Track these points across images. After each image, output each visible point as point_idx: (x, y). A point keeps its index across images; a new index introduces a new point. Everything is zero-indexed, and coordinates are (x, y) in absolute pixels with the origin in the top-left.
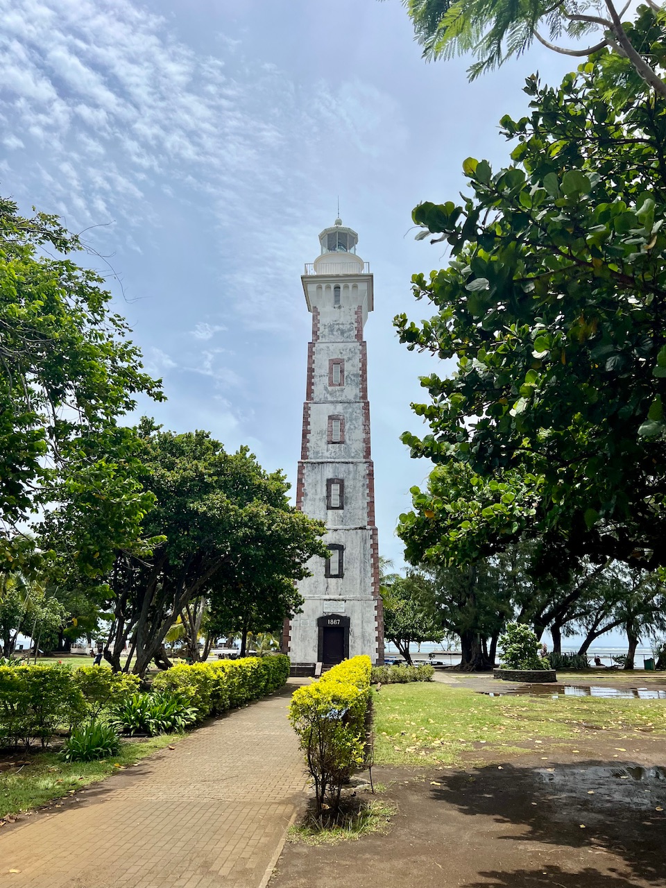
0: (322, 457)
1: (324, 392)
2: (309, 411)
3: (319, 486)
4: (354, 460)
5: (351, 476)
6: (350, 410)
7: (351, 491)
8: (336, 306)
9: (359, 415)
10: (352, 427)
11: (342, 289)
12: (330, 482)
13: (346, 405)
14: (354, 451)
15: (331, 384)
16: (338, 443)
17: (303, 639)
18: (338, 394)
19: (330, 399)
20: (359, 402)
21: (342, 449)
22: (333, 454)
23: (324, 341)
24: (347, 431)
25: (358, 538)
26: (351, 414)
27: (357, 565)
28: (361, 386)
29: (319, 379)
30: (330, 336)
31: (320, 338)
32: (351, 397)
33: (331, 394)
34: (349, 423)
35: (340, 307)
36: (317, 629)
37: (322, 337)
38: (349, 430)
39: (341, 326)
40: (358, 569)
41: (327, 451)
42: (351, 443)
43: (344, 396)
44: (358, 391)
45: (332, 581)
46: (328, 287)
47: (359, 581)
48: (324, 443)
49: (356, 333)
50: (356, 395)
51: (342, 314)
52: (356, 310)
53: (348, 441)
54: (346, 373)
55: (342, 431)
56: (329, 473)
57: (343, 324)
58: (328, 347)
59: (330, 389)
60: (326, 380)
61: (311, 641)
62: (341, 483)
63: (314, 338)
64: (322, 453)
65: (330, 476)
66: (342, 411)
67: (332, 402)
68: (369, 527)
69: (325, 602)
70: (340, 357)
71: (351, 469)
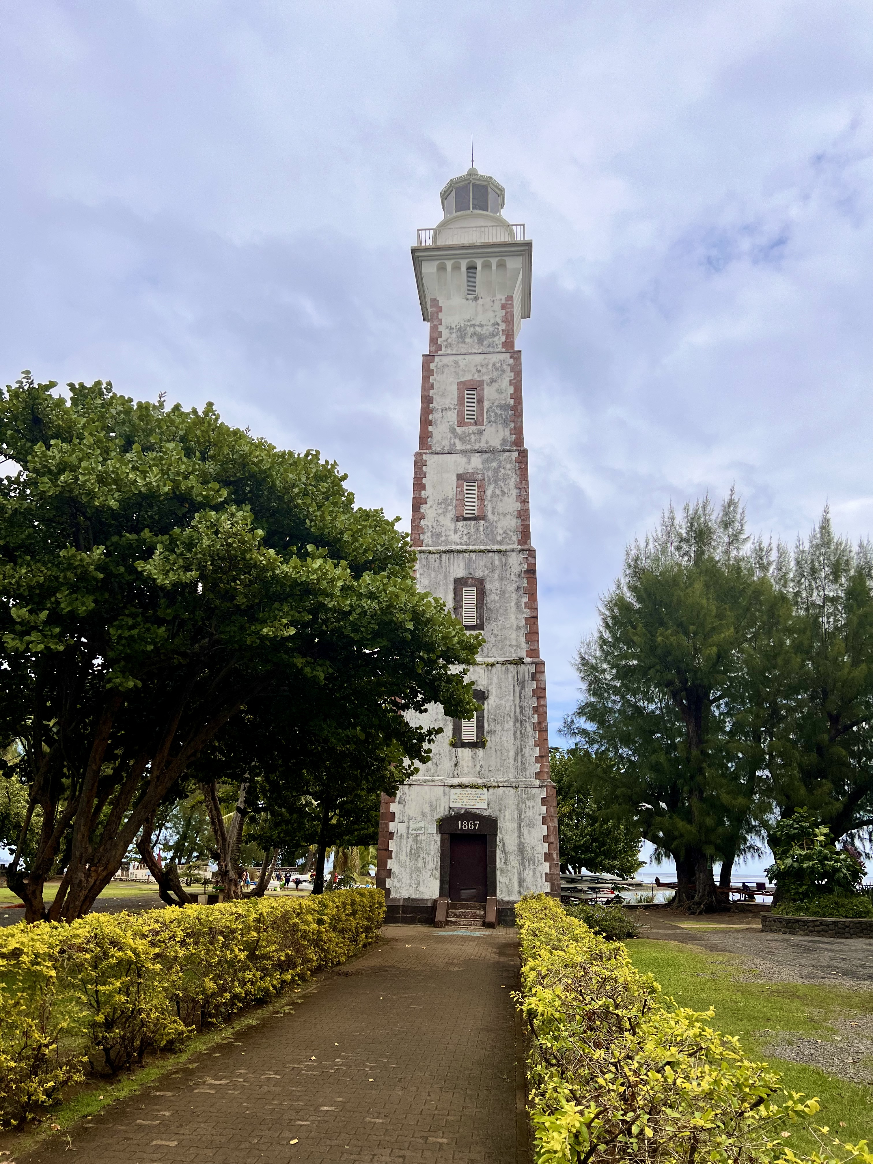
0: (446, 542)
1: (450, 435)
2: (424, 467)
3: (441, 590)
4: (503, 547)
5: (496, 575)
6: (495, 464)
7: (497, 598)
8: (469, 297)
9: (510, 472)
10: (498, 492)
11: (479, 268)
13: (486, 456)
14: (501, 531)
15: (461, 423)
16: (475, 519)
17: (415, 854)
18: (473, 438)
19: (459, 446)
20: (509, 451)
21: (481, 529)
22: (465, 538)
23: (449, 351)
24: (489, 498)
25: (510, 679)
26: (496, 470)
27: (510, 724)
28: (513, 424)
29: (440, 415)
30: (460, 345)
31: (443, 348)
32: (496, 443)
33: (461, 439)
34: (493, 486)
35: (476, 299)
36: (438, 838)
37: (446, 347)
38: (492, 497)
39: (478, 329)
40: (512, 733)
41: (455, 532)
42: (495, 519)
43: (483, 439)
44: (507, 433)
45: (465, 753)
46: (457, 267)
47: (512, 754)
48: (449, 520)
49: (503, 339)
50: (504, 440)
51: (480, 309)
52: (503, 302)
53: (490, 516)
54: (486, 404)
55: (480, 499)
56: (458, 568)
57: (481, 326)
58: (456, 362)
59: (459, 430)
60: (452, 416)
61: (429, 859)
62: (480, 584)
63: (433, 349)
64: (446, 536)
65: (460, 573)
66: (480, 466)
67: (464, 452)
68: (528, 660)
69: (453, 790)
70: (476, 377)
71: (497, 562)
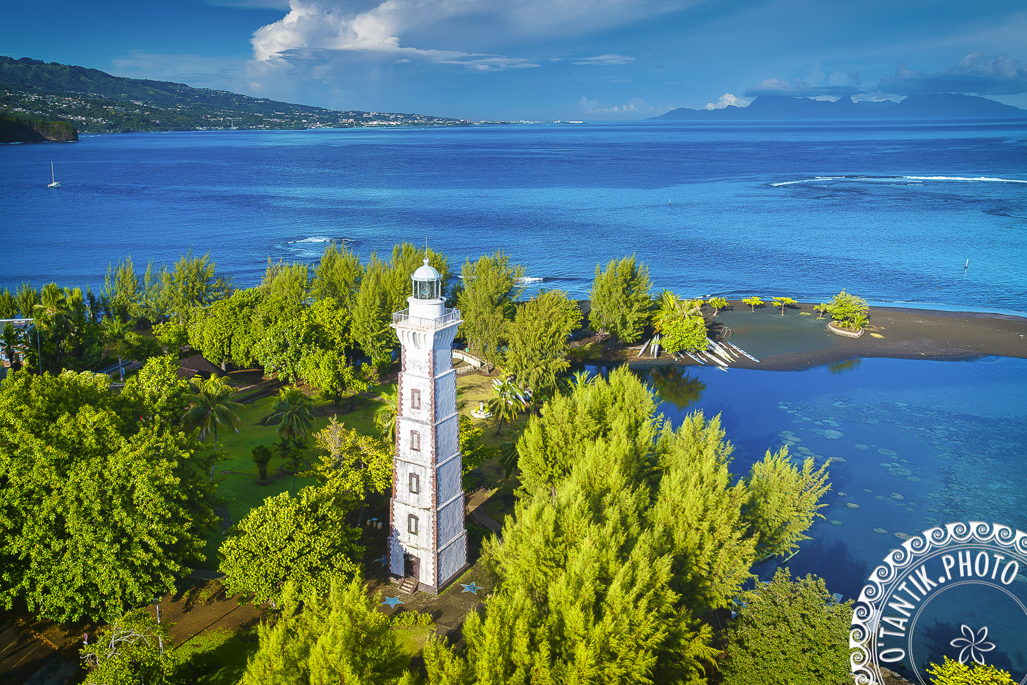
0: (407, 458)
1: (409, 411)
2: (400, 425)
3: (405, 476)
4: (425, 465)
5: (423, 474)
6: (423, 429)
7: (423, 484)
8: (416, 347)
9: (429, 433)
10: (425, 441)
11: (418, 336)
12: (411, 475)
13: (421, 425)
14: (425, 458)
15: (413, 407)
16: (417, 450)
17: (397, 563)
18: (417, 415)
19: (412, 418)
20: (428, 425)
21: (419, 454)
22: (413, 457)
23: (409, 373)
25: (425, 515)
27: (425, 530)
28: (430, 412)
29: (406, 402)
30: (414, 370)
32: (425, 420)
33: (413, 413)
34: (422, 438)
35: (419, 349)
36: (403, 560)
37: (408, 370)
38: (422, 443)
39: (420, 365)
40: (425, 533)
41: (411, 453)
42: (424, 452)
43: (420, 417)
44: (428, 416)
45: (412, 535)
46: (410, 333)
47: (425, 540)
48: (409, 448)
49: (429, 370)
50: (427, 419)
51: (420, 355)
52: (429, 353)
53: (422, 450)
54: (422, 401)
55: (418, 442)
56: (411, 469)
57: (421, 362)
58: (411, 380)
59: (412, 410)
60: (410, 403)
61: (401, 565)
62: (417, 477)
64: (408, 454)
65: (412, 472)
66: (419, 429)
67: (413, 421)
68: (431, 509)
69: (407, 547)
70: (418, 388)
71: (423, 470)
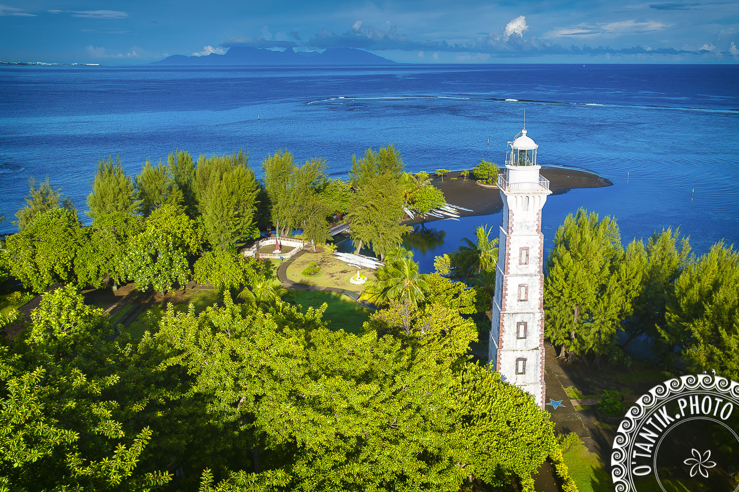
0: (514, 309)
1: (516, 268)
2: (507, 282)
3: (512, 327)
4: (533, 311)
5: (531, 320)
7: (531, 328)
8: (525, 209)
9: (537, 283)
10: (533, 291)
11: (530, 199)
12: (519, 324)
13: (529, 277)
14: (532, 304)
16: (524, 300)
18: (524, 270)
19: (519, 273)
20: (538, 276)
21: (526, 305)
22: (521, 308)
23: (516, 234)
25: (534, 354)
26: (532, 282)
27: (533, 367)
28: (538, 264)
29: (513, 260)
30: (520, 230)
32: (534, 272)
33: (520, 270)
34: (531, 289)
35: (527, 211)
37: (515, 231)
38: (530, 293)
39: (527, 224)
40: (533, 370)
41: (517, 305)
43: (528, 271)
45: (520, 376)
46: (521, 197)
47: (533, 375)
48: (515, 301)
49: (536, 227)
50: (536, 270)
51: (529, 216)
52: (537, 212)
53: (530, 299)
54: (530, 256)
55: (526, 293)
57: (528, 222)
58: (519, 239)
59: (520, 266)
60: (517, 260)
62: (525, 324)
63: (510, 232)
64: (514, 306)
65: (519, 321)
66: (527, 281)
67: (521, 276)
68: (539, 348)
70: (526, 246)
71: (531, 317)
